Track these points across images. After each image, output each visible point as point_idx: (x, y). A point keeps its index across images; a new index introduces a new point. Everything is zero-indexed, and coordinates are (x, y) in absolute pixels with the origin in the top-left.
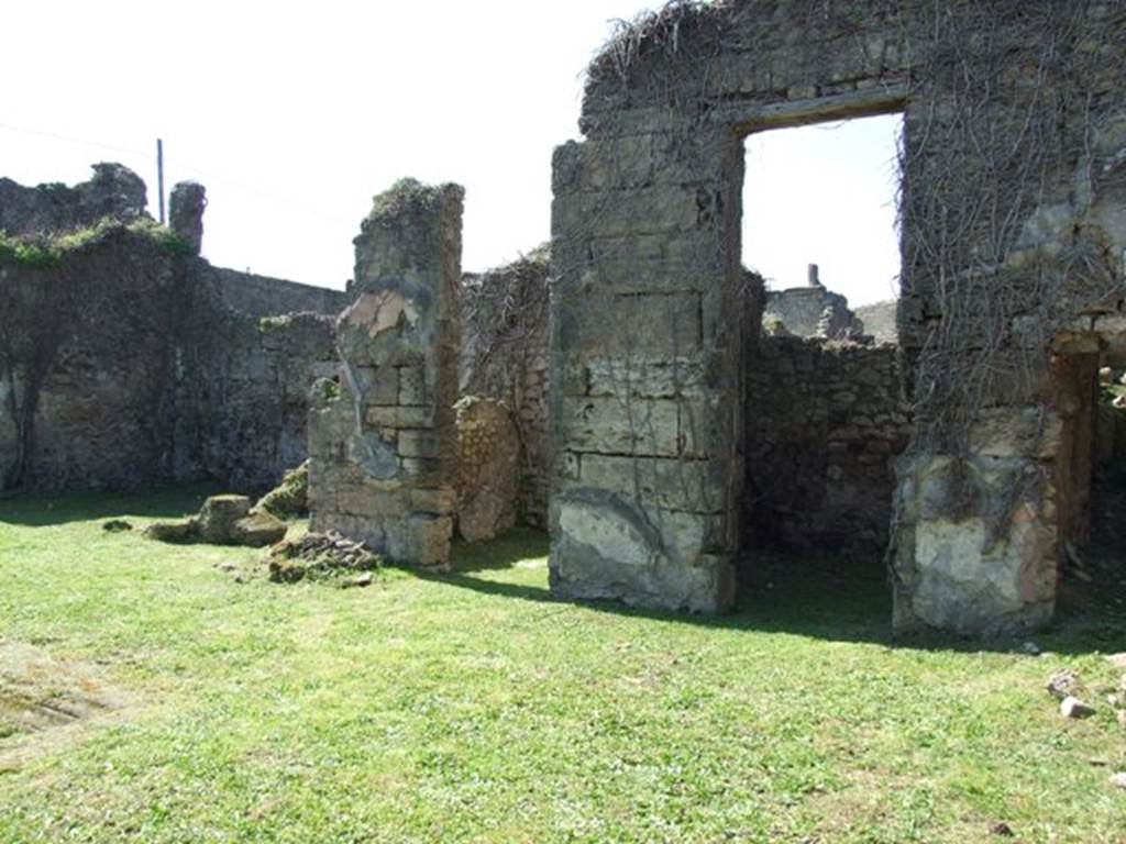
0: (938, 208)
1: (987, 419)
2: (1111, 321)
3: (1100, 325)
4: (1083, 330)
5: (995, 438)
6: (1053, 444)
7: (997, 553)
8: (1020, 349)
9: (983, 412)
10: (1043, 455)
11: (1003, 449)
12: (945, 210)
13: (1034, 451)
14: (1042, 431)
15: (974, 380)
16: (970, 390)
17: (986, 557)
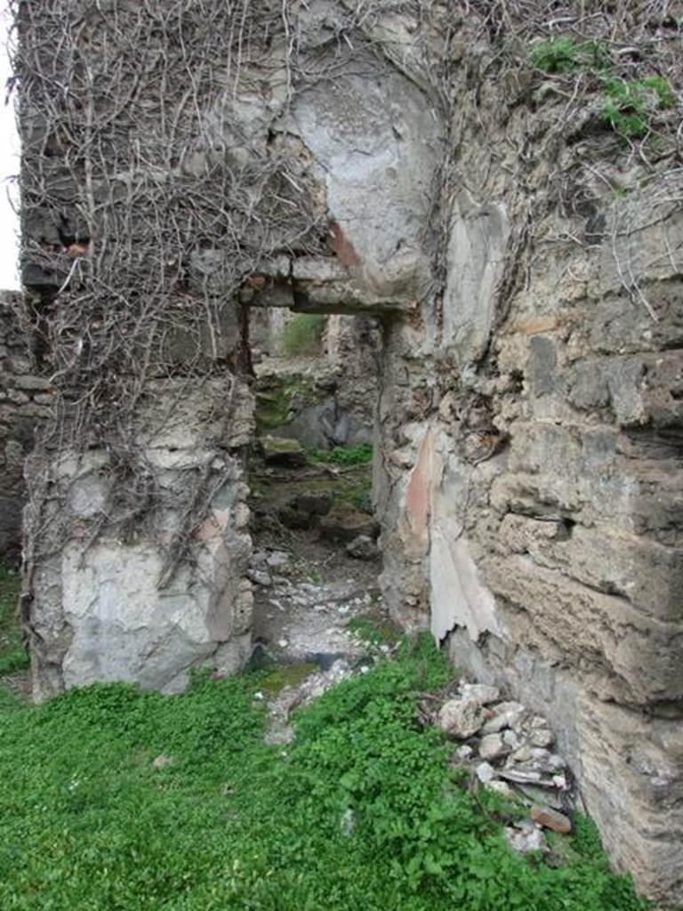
0: (80, 68)
1: (160, 395)
2: (312, 264)
3: (302, 269)
4: (279, 274)
5: (171, 422)
6: (247, 427)
7: (181, 584)
8: (202, 295)
9: (152, 385)
10: (234, 443)
11: (183, 437)
12: (90, 75)
13: (222, 439)
14: (232, 411)
15: (137, 338)
16: (134, 352)
17: (163, 592)
